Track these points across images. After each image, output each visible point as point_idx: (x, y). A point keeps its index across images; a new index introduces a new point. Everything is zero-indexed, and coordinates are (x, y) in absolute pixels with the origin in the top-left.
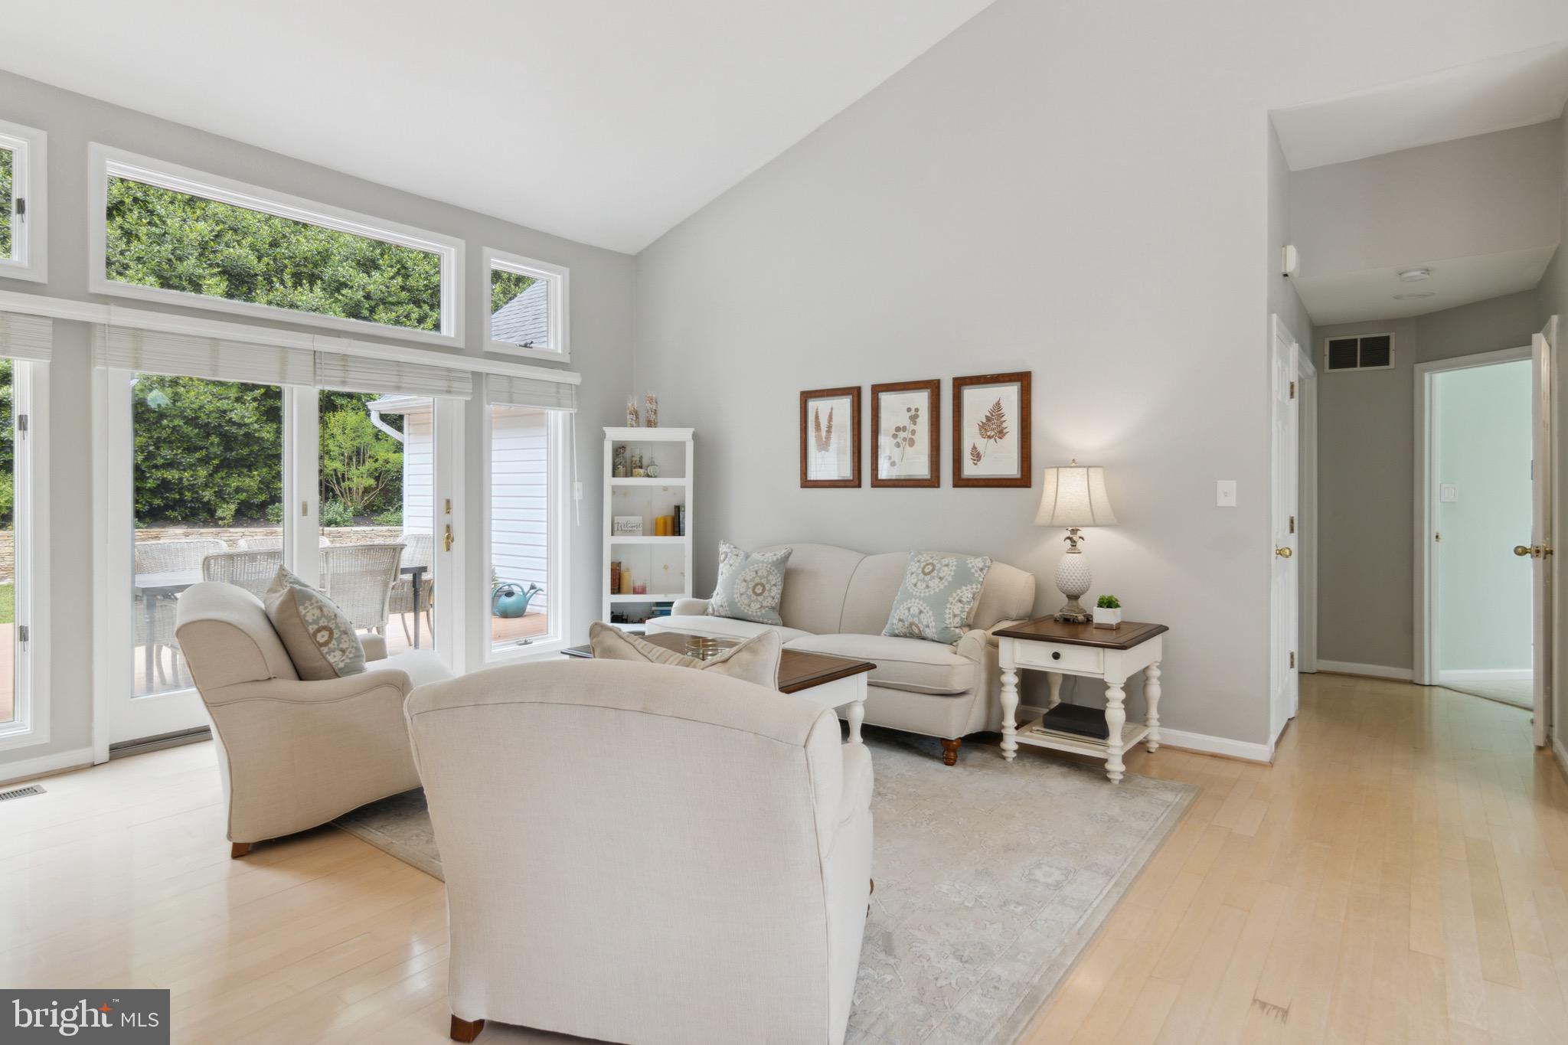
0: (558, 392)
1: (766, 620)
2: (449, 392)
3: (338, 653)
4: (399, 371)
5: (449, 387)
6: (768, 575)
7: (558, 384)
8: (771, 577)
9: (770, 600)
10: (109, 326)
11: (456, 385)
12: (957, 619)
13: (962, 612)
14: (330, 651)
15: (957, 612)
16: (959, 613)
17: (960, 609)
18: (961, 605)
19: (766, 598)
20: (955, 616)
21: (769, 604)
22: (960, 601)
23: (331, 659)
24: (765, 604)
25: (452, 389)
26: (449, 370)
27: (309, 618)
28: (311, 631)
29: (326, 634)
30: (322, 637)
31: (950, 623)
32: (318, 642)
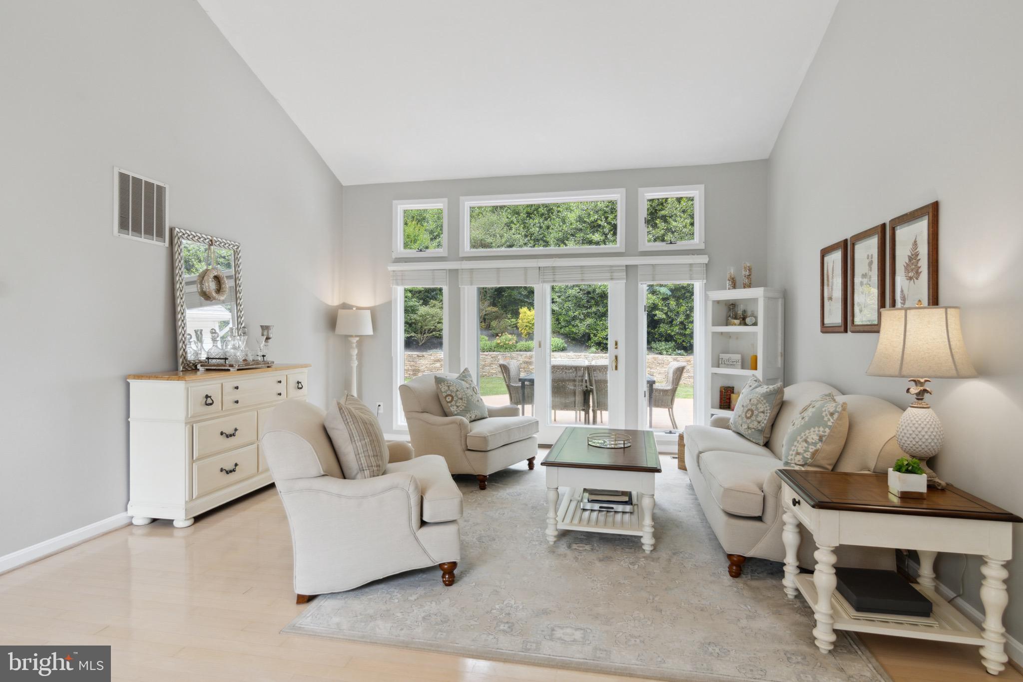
0: (691, 270)
1: (751, 439)
2: (612, 279)
3: (455, 407)
4: (582, 271)
5: (611, 276)
6: (757, 404)
7: (691, 265)
8: (759, 406)
9: (756, 423)
10: (462, 269)
11: (616, 275)
12: (799, 457)
13: (805, 451)
14: (451, 406)
15: (801, 450)
16: (802, 452)
17: (804, 448)
18: (806, 445)
19: (752, 421)
20: (798, 454)
21: (754, 427)
22: (806, 441)
23: (452, 409)
24: (751, 426)
25: (613, 277)
26: (611, 266)
27: (443, 390)
28: (444, 396)
29: (450, 398)
30: (449, 399)
31: (791, 460)
32: (447, 401)
